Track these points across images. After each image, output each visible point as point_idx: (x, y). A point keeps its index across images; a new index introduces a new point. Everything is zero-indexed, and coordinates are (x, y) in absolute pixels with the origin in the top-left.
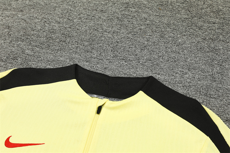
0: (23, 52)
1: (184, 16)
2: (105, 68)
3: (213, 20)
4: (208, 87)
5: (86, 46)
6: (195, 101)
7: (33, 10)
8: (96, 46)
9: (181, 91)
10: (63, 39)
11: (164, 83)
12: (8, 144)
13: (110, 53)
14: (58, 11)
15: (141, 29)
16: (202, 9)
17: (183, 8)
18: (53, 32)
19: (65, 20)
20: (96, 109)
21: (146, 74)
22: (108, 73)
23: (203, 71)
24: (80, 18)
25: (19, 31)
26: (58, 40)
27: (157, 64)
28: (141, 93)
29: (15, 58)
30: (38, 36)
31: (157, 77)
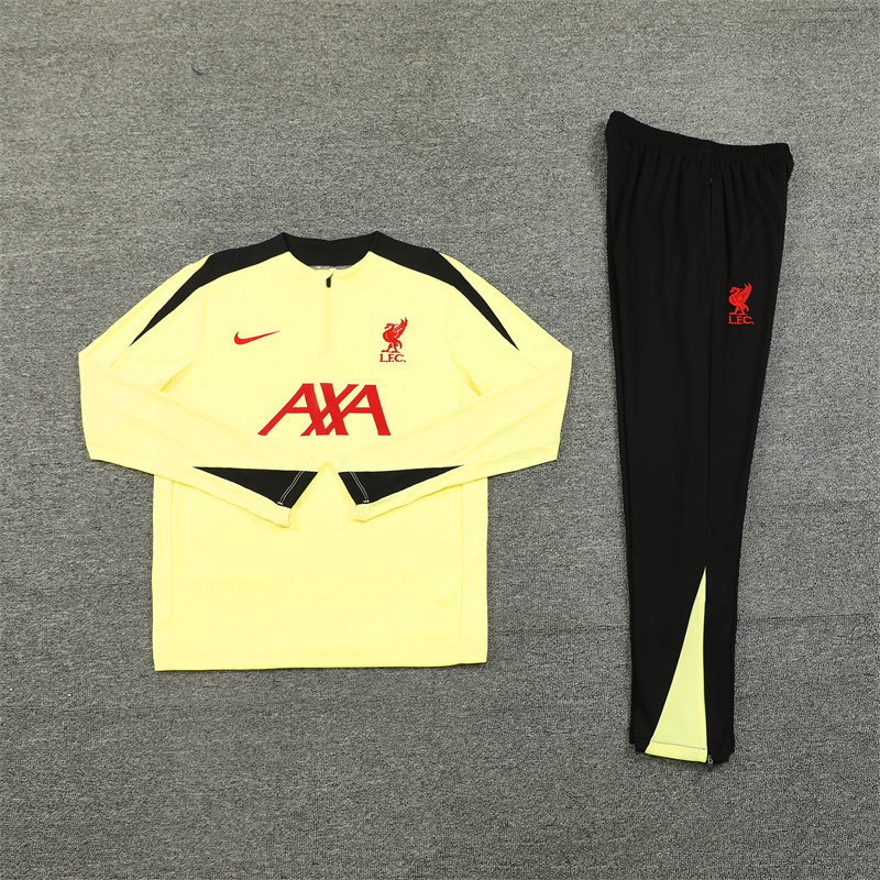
0: (212, 231)
1: (399, 143)
2: (320, 231)
3: (433, 141)
4: (444, 231)
5: (288, 206)
6: (432, 250)
7: (200, 172)
8: (300, 204)
9: (415, 243)
10: (256, 204)
11: (394, 237)
12: (238, 341)
13: (320, 210)
14: (236, 167)
15: (348, 171)
16: (416, 128)
17: (394, 131)
18: (238, 196)
19: (249, 177)
20: (325, 283)
21: (370, 230)
22: (325, 237)
23: (434, 211)
24: (268, 171)
25: (195, 206)
26: (249, 207)
27: (381, 215)
28: (370, 253)
29: (204, 242)
30: (222, 207)
31: (384, 231)
